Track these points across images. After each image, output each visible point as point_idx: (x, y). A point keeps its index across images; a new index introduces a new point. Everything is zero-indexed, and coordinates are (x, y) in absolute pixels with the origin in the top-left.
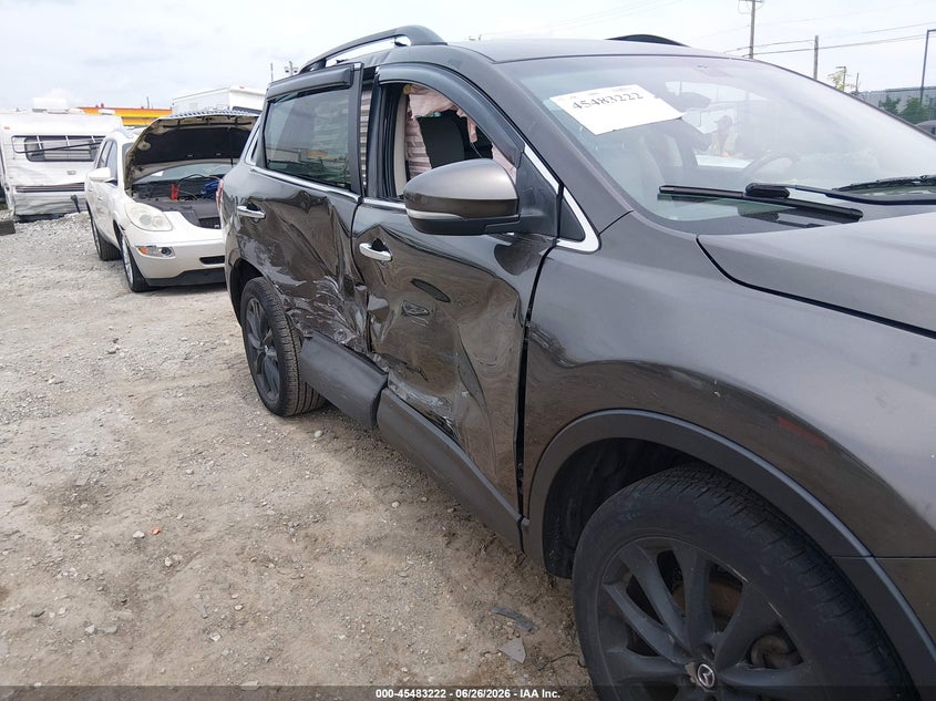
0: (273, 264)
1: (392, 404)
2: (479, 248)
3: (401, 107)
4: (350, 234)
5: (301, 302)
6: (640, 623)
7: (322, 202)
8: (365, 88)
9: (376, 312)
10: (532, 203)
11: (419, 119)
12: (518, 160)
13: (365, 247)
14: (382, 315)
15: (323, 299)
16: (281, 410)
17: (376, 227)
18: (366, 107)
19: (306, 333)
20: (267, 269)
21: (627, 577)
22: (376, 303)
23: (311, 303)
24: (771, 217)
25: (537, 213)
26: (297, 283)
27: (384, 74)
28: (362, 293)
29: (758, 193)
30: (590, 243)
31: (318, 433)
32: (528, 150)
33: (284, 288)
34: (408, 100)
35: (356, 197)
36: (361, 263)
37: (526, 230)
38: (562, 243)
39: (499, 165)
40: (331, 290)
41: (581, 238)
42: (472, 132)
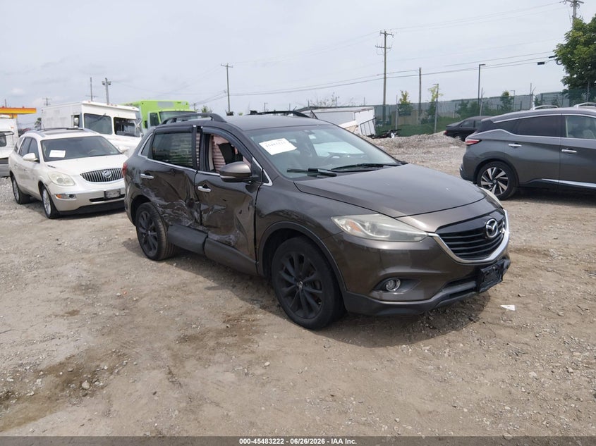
0: (156, 196)
1: (210, 243)
2: (241, 186)
3: (211, 140)
4: (193, 183)
5: (168, 211)
6: (287, 277)
7: (181, 172)
8: (198, 132)
9: (204, 210)
10: (255, 173)
11: (219, 145)
12: (251, 161)
13: (200, 188)
14: (206, 211)
15: (178, 209)
16: (157, 258)
17: (205, 181)
18: (198, 139)
19: (170, 223)
20: (153, 199)
21: (284, 268)
22: (203, 207)
23: (172, 211)
24: (315, 176)
25: (257, 176)
26: (167, 204)
27: (205, 130)
28: (197, 204)
29: (310, 170)
30: (270, 184)
31: (175, 264)
32: (253, 158)
33: (161, 206)
34: (213, 138)
35: (196, 171)
36: (198, 194)
37: (254, 180)
38: (265, 184)
39: (245, 163)
40: (182, 205)
41: (268, 182)
42: (236, 151)
